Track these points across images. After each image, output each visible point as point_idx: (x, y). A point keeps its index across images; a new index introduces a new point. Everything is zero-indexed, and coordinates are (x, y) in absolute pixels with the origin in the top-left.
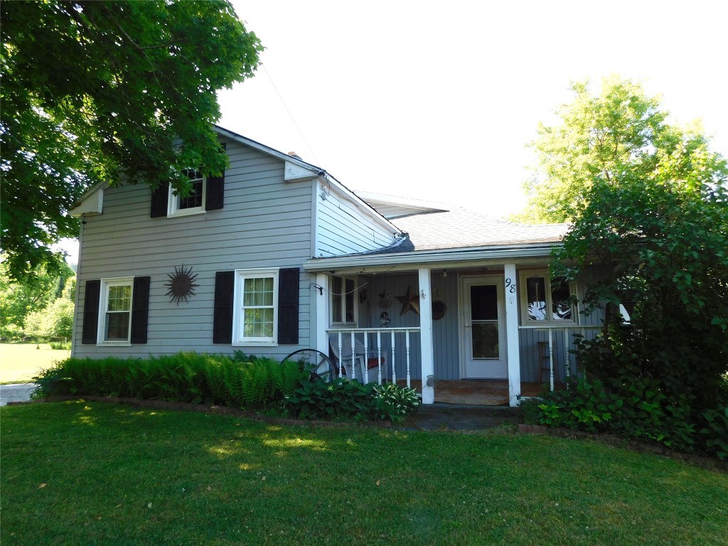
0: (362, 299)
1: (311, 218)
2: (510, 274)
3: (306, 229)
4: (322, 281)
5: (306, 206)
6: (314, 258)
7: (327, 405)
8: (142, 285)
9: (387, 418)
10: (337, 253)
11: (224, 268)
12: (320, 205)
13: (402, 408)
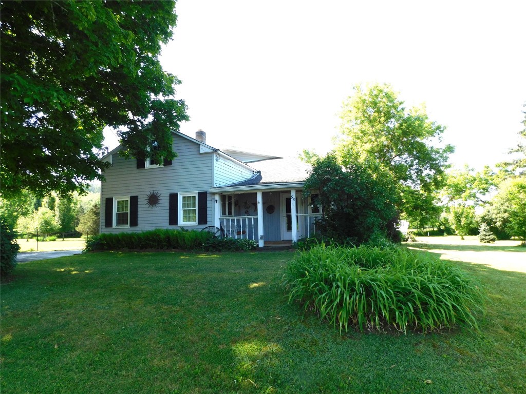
0: (236, 204)
1: (212, 170)
2: (293, 194)
3: (209, 175)
4: (217, 197)
5: (209, 165)
6: (213, 188)
7: (220, 246)
8: (134, 200)
9: (242, 249)
10: (224, 184)
11: (173, 192)
12: (216, 164)
13: (249, 247)
